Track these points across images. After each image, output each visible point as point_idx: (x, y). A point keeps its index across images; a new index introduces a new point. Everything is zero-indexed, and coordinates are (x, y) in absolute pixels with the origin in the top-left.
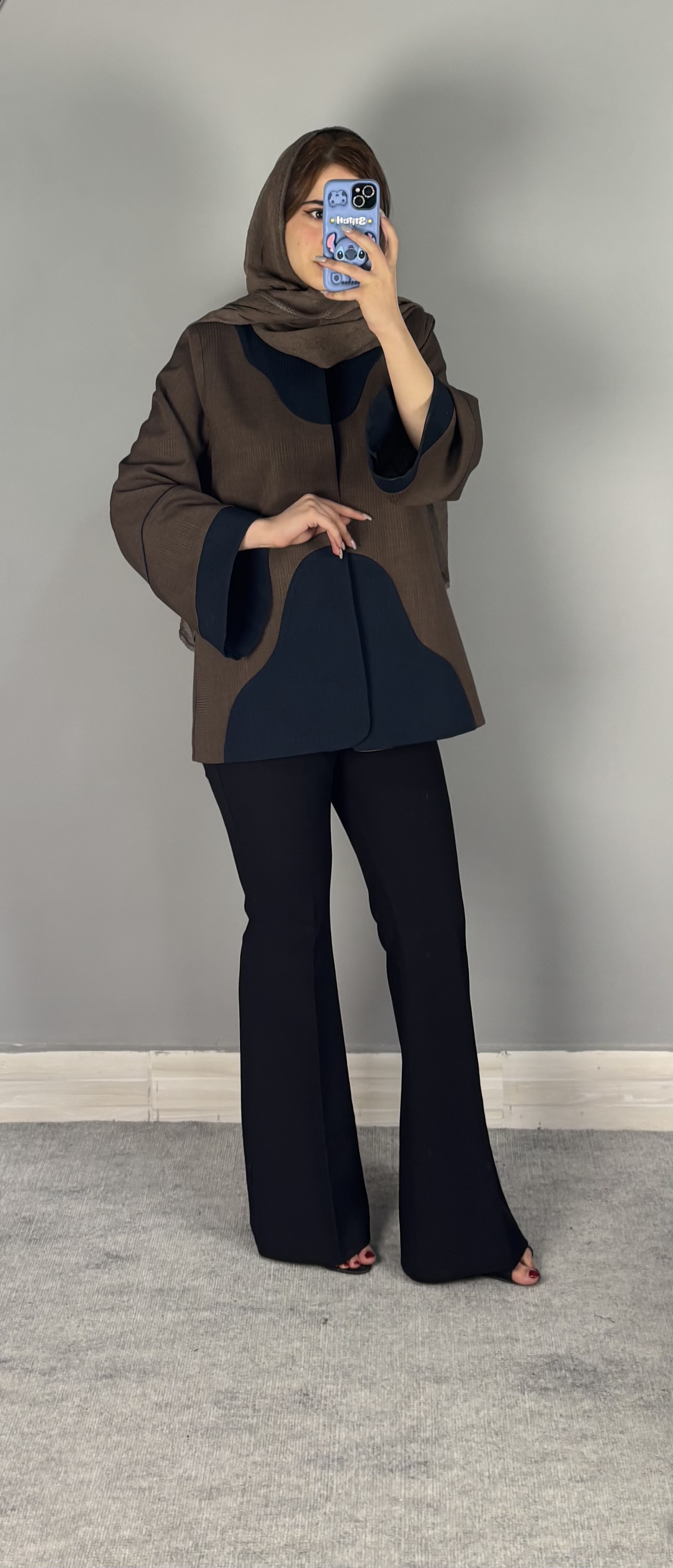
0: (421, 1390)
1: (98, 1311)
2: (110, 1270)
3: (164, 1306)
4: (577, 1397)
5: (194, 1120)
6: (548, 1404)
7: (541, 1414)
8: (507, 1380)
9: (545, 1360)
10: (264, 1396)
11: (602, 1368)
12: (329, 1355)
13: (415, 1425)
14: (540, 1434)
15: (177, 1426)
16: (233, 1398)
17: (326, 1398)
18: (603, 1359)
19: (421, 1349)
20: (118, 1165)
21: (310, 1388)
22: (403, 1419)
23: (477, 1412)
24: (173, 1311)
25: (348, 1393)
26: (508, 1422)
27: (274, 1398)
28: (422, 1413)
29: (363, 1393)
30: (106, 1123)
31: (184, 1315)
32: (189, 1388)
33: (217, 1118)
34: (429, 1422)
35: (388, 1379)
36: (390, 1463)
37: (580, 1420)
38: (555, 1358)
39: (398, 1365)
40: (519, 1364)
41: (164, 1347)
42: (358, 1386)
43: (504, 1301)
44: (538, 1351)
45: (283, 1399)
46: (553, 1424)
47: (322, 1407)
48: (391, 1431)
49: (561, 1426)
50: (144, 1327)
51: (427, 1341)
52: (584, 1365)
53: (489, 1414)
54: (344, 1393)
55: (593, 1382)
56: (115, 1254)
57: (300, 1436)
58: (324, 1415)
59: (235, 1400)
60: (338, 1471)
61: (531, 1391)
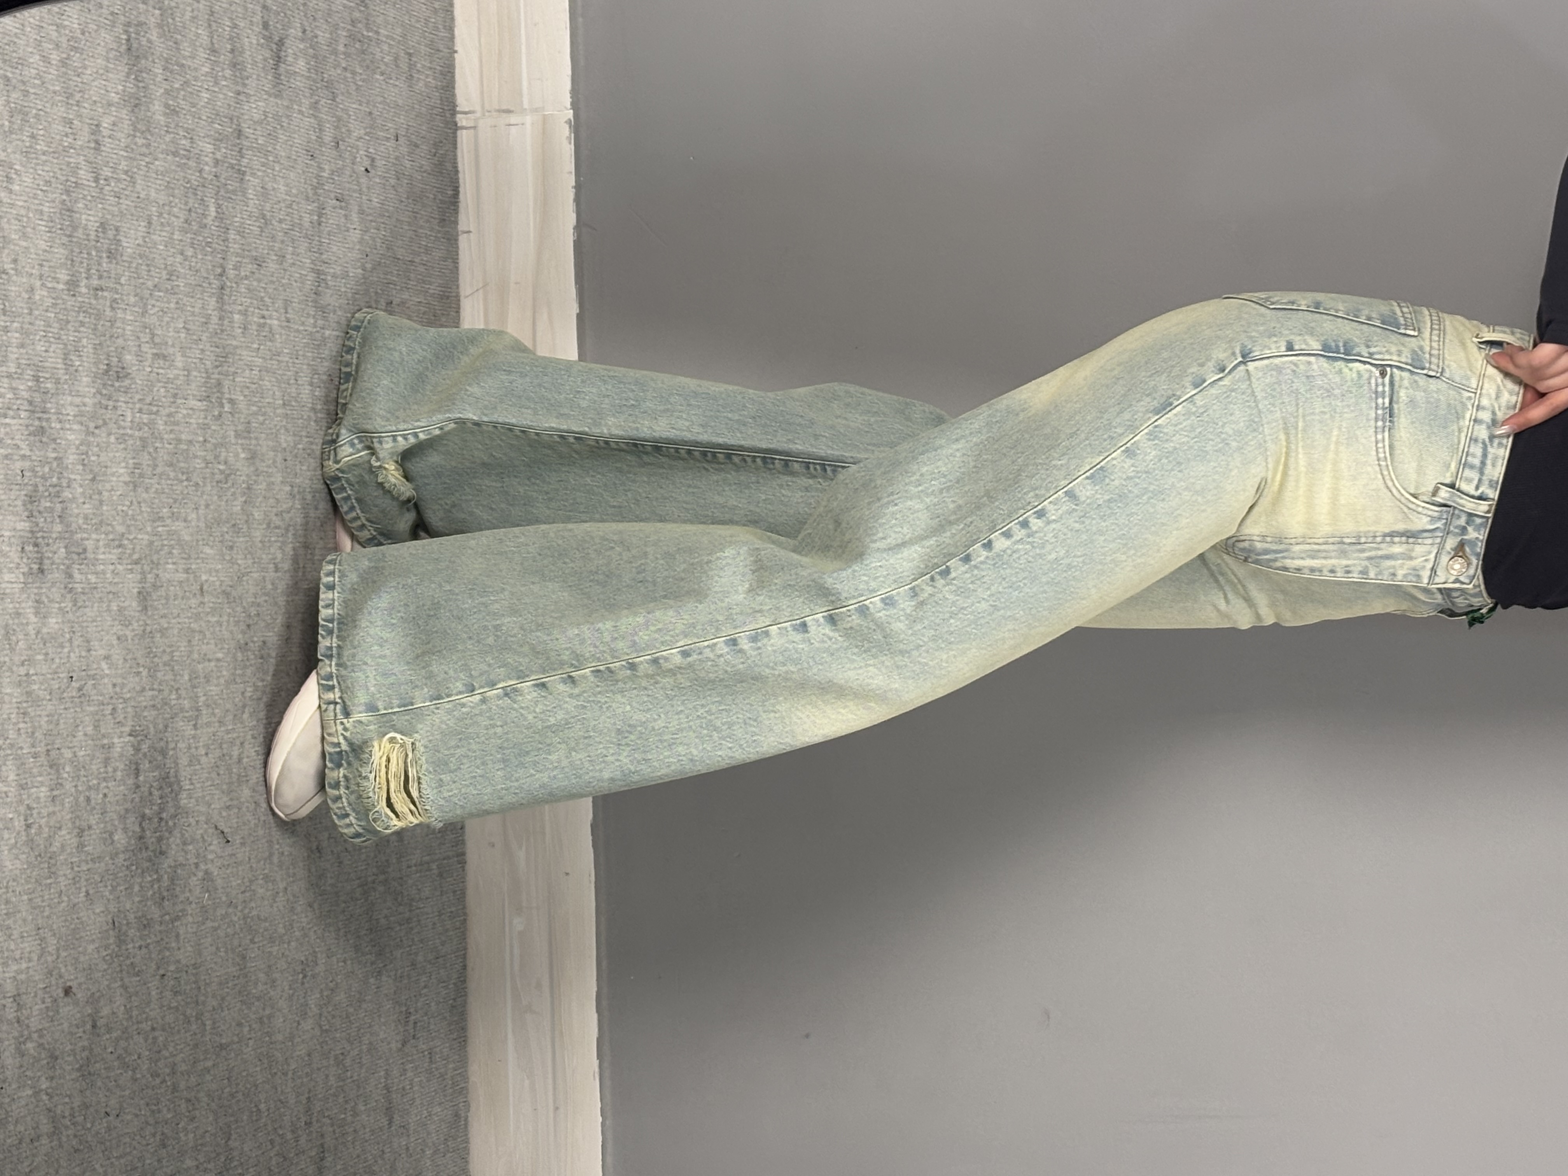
0: (129, 567)
1: (210, 26)
2: (262, 45)
3: (219, 139)
4: (128, 821)
5: (461, 190)
6: (119, 773)
7: (106, 761)
8: (146, 707)
9: (172, 771)
10: (115, 305)
11: (166, 863)
12: (170, 415)
13: (88, 555)
14: (81, 759)
15: (72, 160)
16: (111, 255)
17: (115, 408)
18: (176, 866)
19: (181, 567)
20: (396, 59)
21: (127, 382)
22: (94, 536)
23: (107, 658)
24: (213, 153)
25: (122, 446)
26: (96, 708)
27: (112, 322)
28: (102, 567)
29: (122, 471)
30: (452, 38)
31: (211, 172)
32: (119, 180)
33: (466, 229)
34: (93, 578)
35: (142, 512)
36: (40, 512)
37: (102, 826)
38: (175, 787)
39: (160, 529)
40: (166, 727)
41: (168, 138)
42: (131, 461)
43: (244, 706)
44: (184, 761)
45: (112, 336)
46: (95, 782)
47: (104, 402)
48: (78, 515)
49: (93, 794)
50: (194, 105)
51: (192, 576)
52: (167, 834)
53: (102, 677)
54: (122, 439)
55: (147, 848)
56: (283, 54)
57: (68, 365)
58: (95, 405)
59: (108, 257)
60: (27, 426)
61: (133, 746)
